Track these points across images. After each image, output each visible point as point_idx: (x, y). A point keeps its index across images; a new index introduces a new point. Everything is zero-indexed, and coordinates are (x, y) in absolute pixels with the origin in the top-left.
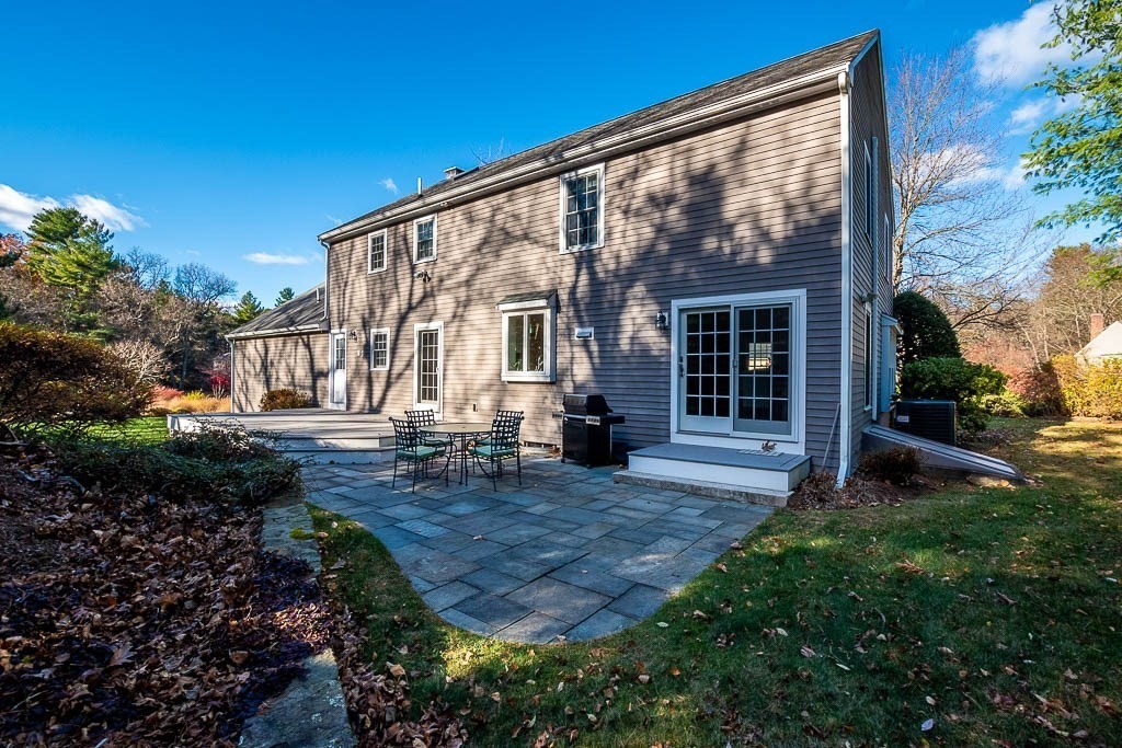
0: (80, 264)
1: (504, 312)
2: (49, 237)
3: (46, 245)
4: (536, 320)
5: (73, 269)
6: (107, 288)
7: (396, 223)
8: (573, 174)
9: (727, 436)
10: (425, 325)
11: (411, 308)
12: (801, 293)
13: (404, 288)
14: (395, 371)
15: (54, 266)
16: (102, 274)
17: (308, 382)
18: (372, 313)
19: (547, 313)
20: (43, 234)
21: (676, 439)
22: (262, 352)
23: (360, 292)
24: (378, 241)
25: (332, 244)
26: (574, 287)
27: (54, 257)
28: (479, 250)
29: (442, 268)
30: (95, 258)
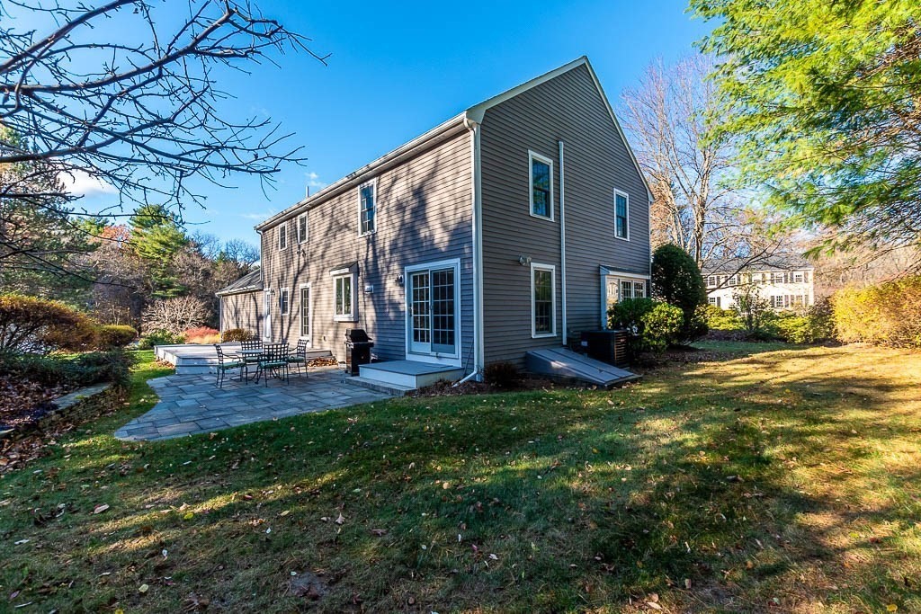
0: (162, 243)
1: (335, 276)
2: (143, 225)
3: (139, 230)
4: (348, 280)
5: (158, 246)
6: (179, 258)
7: (291, 218)
8: (365, 184)
9: (428, 355)
10: (305, 284)
11: (299, 273)
12: (457, 260)
13: (296, 262)
14: (293, 316)
15: (145, 245)
16: (177, 249)
17: (255, 323)
18: (283, 277)
19: (351, 276)
20: (139, 223)
21: (409, 357)
22: (235, 302)
23: (277, 263)
24: (283, 229)
25: (264, 231)
26: (367, 259)
27: (145, 239)
28: (327, 235)
29: (312, 247)
30: (172, 238)
